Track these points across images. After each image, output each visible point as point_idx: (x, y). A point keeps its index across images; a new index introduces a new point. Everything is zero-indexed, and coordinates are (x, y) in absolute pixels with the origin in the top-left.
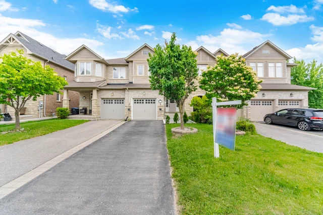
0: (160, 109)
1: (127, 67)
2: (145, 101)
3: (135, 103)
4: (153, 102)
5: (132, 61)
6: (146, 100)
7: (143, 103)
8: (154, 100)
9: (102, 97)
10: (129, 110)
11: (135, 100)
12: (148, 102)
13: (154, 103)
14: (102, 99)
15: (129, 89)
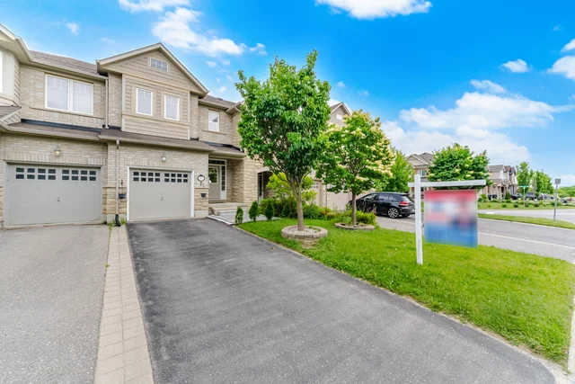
0: (203, 195)
1: (98, 85)
2: (162, 177)
3: (136, 179)
4: (182, 178)
5: (119, 75)
6: (167, 175)
7: (158, 180)
8: (186, 176)
9: (13, 158)
10: (122, 196)
11: (136, 174)
12: (170, 178)
13: (186, 181)
14: (10, 163)
15: (122, 143)
